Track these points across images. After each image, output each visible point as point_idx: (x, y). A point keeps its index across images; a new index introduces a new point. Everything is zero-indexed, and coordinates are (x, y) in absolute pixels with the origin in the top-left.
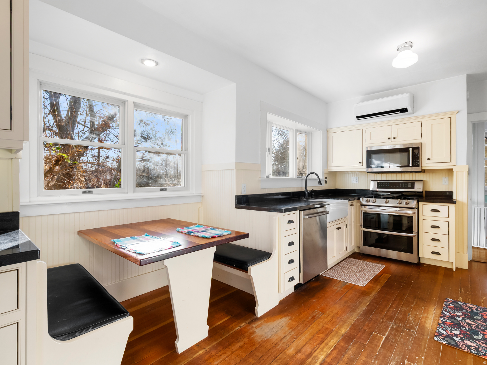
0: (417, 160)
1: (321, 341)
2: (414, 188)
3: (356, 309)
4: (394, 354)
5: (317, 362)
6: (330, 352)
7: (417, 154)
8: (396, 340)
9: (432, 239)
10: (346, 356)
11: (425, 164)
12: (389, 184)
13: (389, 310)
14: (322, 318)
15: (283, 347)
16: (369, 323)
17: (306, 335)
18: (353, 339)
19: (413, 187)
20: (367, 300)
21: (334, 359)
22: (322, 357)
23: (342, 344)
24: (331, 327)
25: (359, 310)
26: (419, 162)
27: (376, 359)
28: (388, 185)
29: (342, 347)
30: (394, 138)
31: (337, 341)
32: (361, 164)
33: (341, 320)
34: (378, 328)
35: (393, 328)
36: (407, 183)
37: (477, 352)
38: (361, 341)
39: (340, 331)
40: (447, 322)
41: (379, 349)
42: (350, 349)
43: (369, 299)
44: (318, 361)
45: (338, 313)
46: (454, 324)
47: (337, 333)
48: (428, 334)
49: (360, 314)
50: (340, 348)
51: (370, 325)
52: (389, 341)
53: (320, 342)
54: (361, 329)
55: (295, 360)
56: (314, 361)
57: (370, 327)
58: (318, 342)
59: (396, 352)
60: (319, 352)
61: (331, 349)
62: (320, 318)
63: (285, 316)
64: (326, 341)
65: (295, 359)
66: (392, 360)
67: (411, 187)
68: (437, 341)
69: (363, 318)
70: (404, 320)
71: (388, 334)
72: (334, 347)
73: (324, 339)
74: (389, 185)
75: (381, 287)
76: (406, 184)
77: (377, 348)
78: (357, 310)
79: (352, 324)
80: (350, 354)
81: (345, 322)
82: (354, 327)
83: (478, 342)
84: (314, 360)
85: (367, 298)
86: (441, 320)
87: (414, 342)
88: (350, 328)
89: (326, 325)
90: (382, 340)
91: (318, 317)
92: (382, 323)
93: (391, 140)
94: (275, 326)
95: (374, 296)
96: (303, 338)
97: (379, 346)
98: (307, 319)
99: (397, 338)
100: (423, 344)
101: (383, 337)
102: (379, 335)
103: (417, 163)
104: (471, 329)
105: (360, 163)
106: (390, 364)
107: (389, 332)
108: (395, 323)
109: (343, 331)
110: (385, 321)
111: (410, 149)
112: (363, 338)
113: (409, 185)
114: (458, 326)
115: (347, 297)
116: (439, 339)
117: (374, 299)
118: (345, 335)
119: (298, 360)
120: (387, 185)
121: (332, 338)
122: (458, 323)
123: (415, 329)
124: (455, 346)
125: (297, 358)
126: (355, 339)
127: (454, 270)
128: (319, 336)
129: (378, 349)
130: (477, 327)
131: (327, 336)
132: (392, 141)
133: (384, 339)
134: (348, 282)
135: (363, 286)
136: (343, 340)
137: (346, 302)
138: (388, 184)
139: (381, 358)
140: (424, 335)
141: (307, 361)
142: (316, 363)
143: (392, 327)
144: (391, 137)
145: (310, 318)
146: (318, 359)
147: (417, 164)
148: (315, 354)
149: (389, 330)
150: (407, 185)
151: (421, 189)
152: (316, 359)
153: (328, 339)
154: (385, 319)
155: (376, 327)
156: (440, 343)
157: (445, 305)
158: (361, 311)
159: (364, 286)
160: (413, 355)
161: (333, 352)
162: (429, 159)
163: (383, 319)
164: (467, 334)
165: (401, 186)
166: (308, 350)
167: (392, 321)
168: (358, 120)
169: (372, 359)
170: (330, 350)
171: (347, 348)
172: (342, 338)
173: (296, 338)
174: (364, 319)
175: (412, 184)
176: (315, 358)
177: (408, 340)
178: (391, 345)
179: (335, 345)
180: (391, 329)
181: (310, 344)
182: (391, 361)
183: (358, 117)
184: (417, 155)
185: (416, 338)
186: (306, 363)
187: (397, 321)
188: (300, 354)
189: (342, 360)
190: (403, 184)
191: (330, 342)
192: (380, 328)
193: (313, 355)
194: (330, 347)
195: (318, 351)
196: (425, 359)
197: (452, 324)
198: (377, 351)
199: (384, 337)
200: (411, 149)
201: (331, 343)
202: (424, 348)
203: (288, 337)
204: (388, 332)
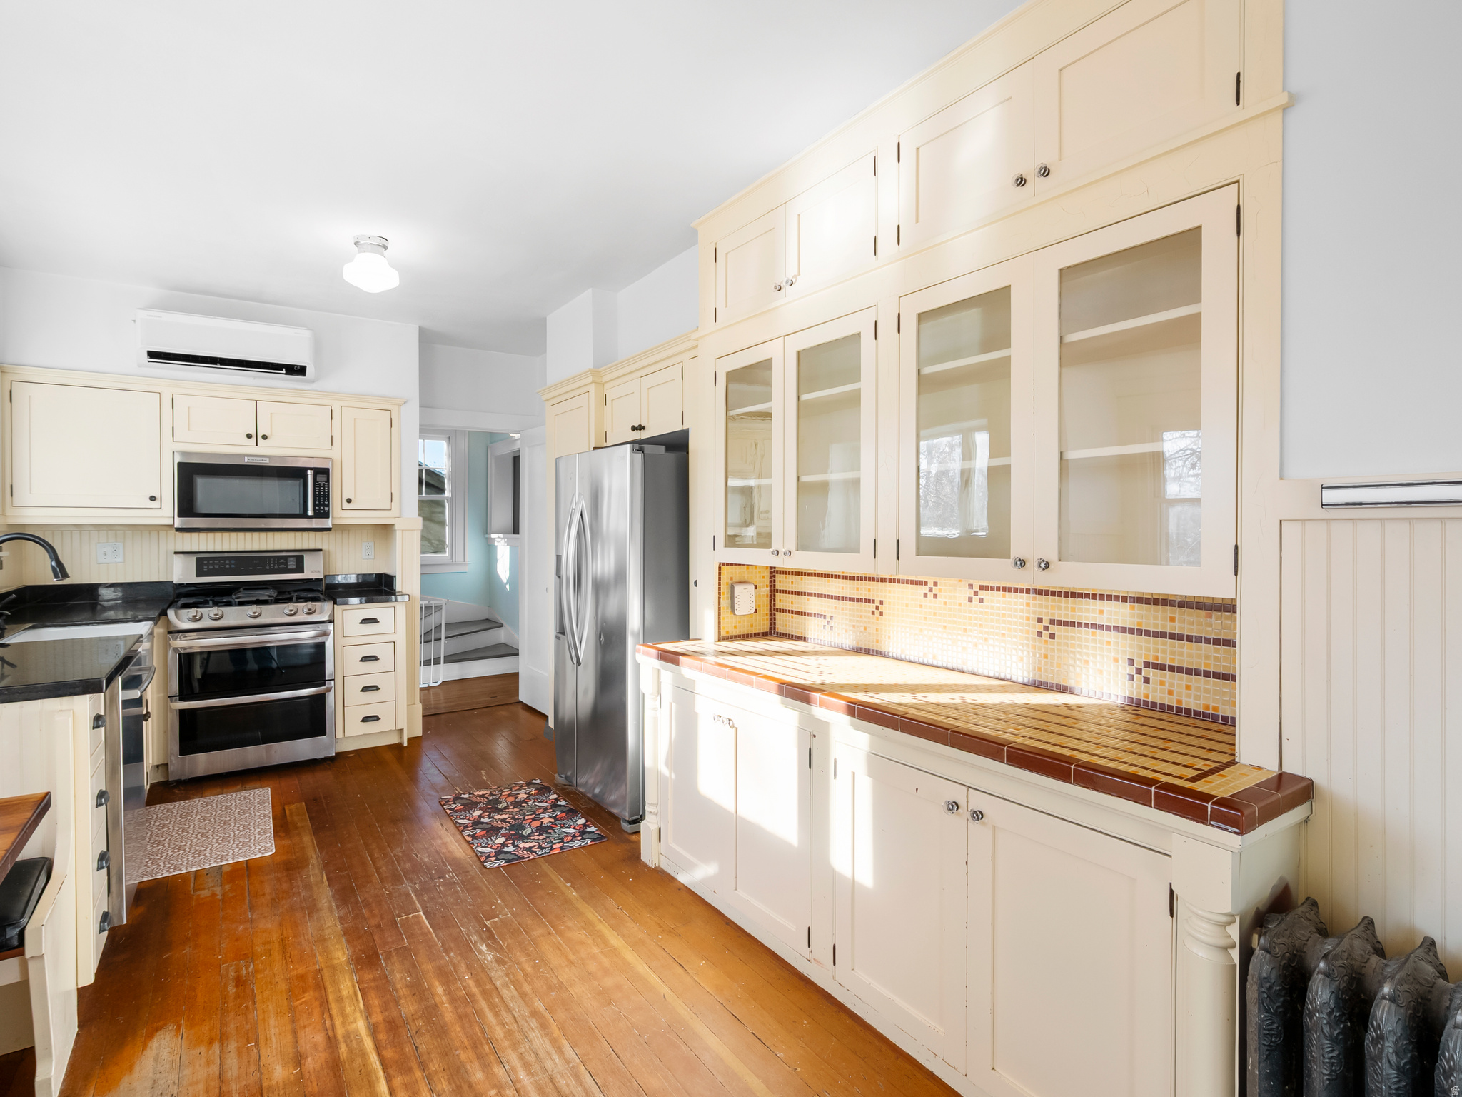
0: (324, 501)
1: (321, 1005)
2: (302, 572)
3: (315, 905)
4: (462, 926)
5: (362, 1038)
6: (364, 1005)
7: (324, 487)
8: (442, 905)
9: (363, 688)
10: (398, 986)
11: (340, 513)
12: (233, 562)
13: (377, 869)
14: (261, 967)
15: (247, 1086)
16: (371, 911)
17: (272, 1022)
18: (376, 954)
19: (300, 569)
20: (315, 872)
21: (385, 1007)
22: (361, 1025)
23: (368, 976)
24: (308, 969)
25: (324, 901)
26: (328, 505)
27: (447, 952)
28: (230, 566)
29: (375, 980)
30: (265, 437)
31: (351, 980)
32: (156, 504)
33: (310, 943)
34: (394, 907)
35: (418, 891)
36: (286, 558)
37: (544, 851)
38: (395, 946)
39: (335, 962)
40: (476, 833)
41: (434, 935)
42: (392, 972)
43: (317, 871)
44: (360, 1035)
45: (285, 935)
46: (488, 830)
47: (334, 968)
48: (472, 866)
49: (335, 908)
50: (372, 984)
51: (376, 911)
52: (435, 914)
53: (320, 1007)
54: (368, 928)
55: (312, 1078)
56: (354, 1042)
57: (381, 915)
58: (316, 1012)
59: (461, 920)
60: (344, 1023)
61: (357, 1000)
62: (256, 971)
63: (150, 1036)
64: (331, 998)
65: (310, 1075)
66: (467, 934)
67: (294, 567)
68: (493, 868)
69: (348, 908)
70: (417, 868)
71: (421, 905)
72: (359, 992)
73: (322, 997)
74: (233, 564)
75: (311, 836)
76: (282, 561)
77: (429, 936)
78: (320, 905)
79: (342, 933)
80: (401, 979)
81: (322, 940)
82: (351, 934)
83: (532, 838)
84: (351, 1041)
85: (308, 871)
86: (469, 835)
87: (467, 890)
88: (348, 942)
89: (292, 973)
90: (423, 920)
91: (248, 973)
92: (390, 895)
93: (254, 439)
94: (151, 1075)
95: (319, 859)
96: (273, 1032)
97: (429, 931)
98: (225, 998)
99: (440, 900)
100: (480, 884)
101: (420, 916)
102: (410, 916)
103: (324, 509)
104: (512, 827)
105: (153, 498)
106: (471, 942)
107: (418, 901)
108: (411, 881)
109: (341, 954)
110: (393, 889)
111: (309, 472)
112: (390, 940)
113: (291, 563)
114: (493, 831)
115: (264, 895)
116: (492, 864)
117: (325, 866)
118: (352, 960)
119: (318, 1071)
120: (227, 566)
121: (336, 983)
122: (490, 826)
123: (449, 871)
124: (513, 860)
125: (311, 1071)
126: (380, 952)
127: (405, 744)
128: (303, 1000)
129: (432, 937)
130: (513, 818)
131: (320, 986)
132: (257, 445)
133: (423, 916)
134: (221, 864)
135: (271, 853)
136: (361, 969)
137: (275, 903)
138: (230, 561)
139: (452, 945)
140: (468, 872)
141: (341, 1055)
142: (362, 1041)
143: (415, 891)
144: (253, 433)
145: (231, 990)
146: (358, 1034)
147: (325, 511)
148: (340, 1032)
149: (415, 898)
150: (286, 564)
151: (319, 572)
152: (354, 1037)
153: (330, 989)
154: (390, 887)
155: (389, 907)
156: (497, 868)
157: (450, 809)
158: (330, 902)
159: (274, 851)
160: (486, 908)
161: (369, 1001)
162: (349, 501)
163: (385, 888)
164: (513, 835)
165: (268, 568)
166: (315, 1039)
167: (403, 883)
168: (149, 361)
169: (443, 957)
170: (358, 1003)
171: (385, 974)
172: (356, 968)
173: (257, 1046)
174: (352, 909)
175: (297, 560)
176: (349, 1037)
177: (457, 892)
178: (443, 917)
179: (358, 988)
180: (416, 896)
181: (305, 1027)
182: (469, 937)
183: (153, 355)
184: (324, 489)
185: (463, 882)
186: (342, 1060)
187: (411, 876)
188: (310, 1059)
189: (400, 998)
190: (274, 561)
191: (339, 991)
192: (398, 905)
193: (340, 1037)
194: (354, 998)
195: (338, 1023)
196: (502, 901)
197: (485, 832)
198: (435, 941)
199: (421, 913)
200: (312, 471)
201: (347, 992)
202: (488, 889)
203: (229, 1061)
204: (416, 901)
